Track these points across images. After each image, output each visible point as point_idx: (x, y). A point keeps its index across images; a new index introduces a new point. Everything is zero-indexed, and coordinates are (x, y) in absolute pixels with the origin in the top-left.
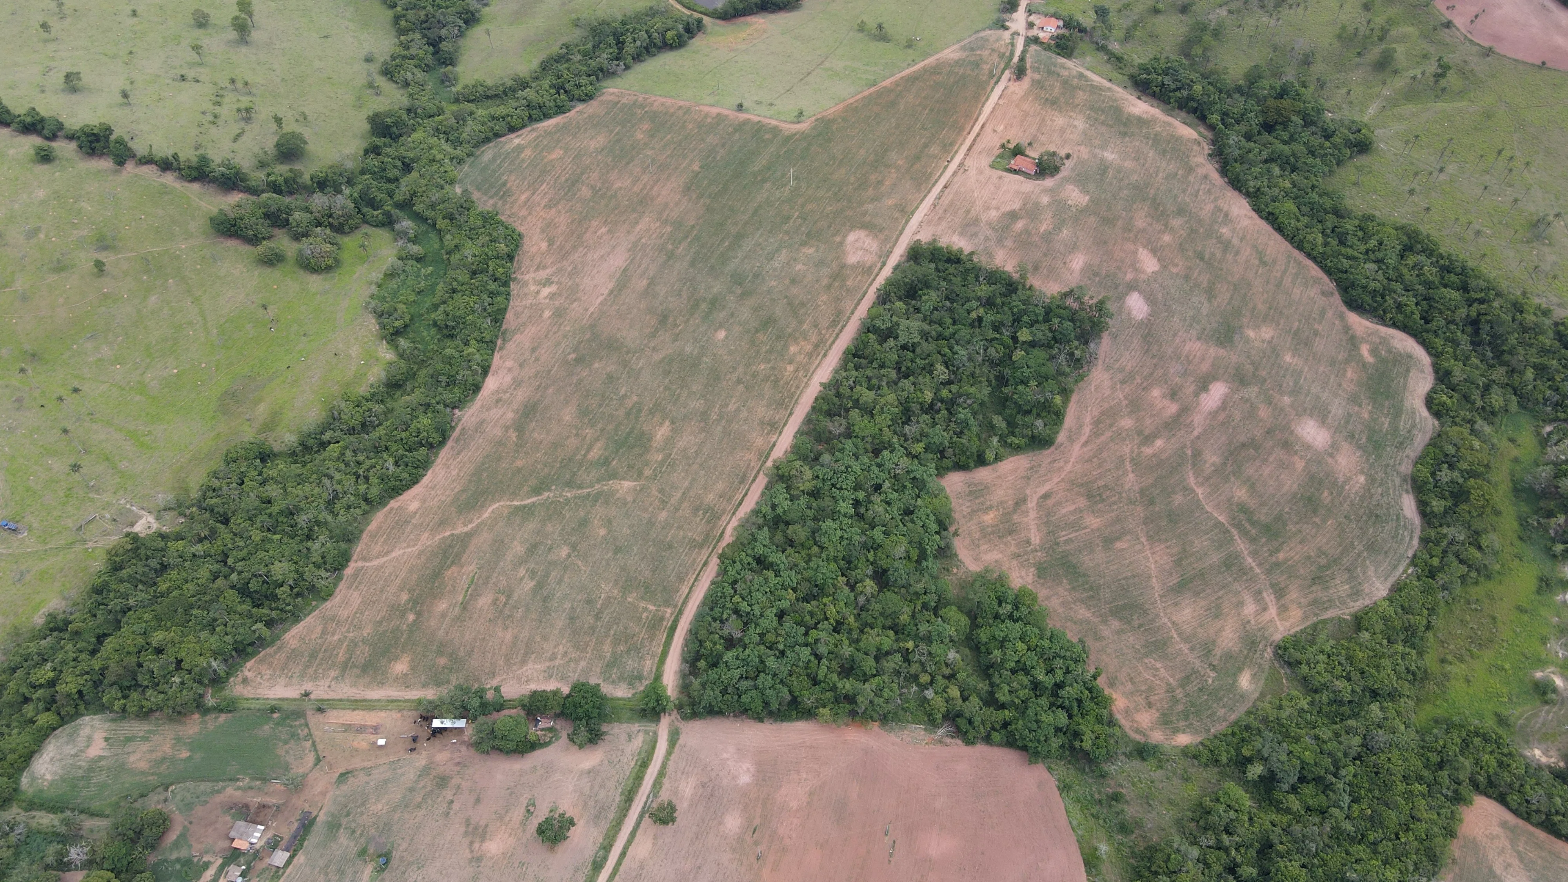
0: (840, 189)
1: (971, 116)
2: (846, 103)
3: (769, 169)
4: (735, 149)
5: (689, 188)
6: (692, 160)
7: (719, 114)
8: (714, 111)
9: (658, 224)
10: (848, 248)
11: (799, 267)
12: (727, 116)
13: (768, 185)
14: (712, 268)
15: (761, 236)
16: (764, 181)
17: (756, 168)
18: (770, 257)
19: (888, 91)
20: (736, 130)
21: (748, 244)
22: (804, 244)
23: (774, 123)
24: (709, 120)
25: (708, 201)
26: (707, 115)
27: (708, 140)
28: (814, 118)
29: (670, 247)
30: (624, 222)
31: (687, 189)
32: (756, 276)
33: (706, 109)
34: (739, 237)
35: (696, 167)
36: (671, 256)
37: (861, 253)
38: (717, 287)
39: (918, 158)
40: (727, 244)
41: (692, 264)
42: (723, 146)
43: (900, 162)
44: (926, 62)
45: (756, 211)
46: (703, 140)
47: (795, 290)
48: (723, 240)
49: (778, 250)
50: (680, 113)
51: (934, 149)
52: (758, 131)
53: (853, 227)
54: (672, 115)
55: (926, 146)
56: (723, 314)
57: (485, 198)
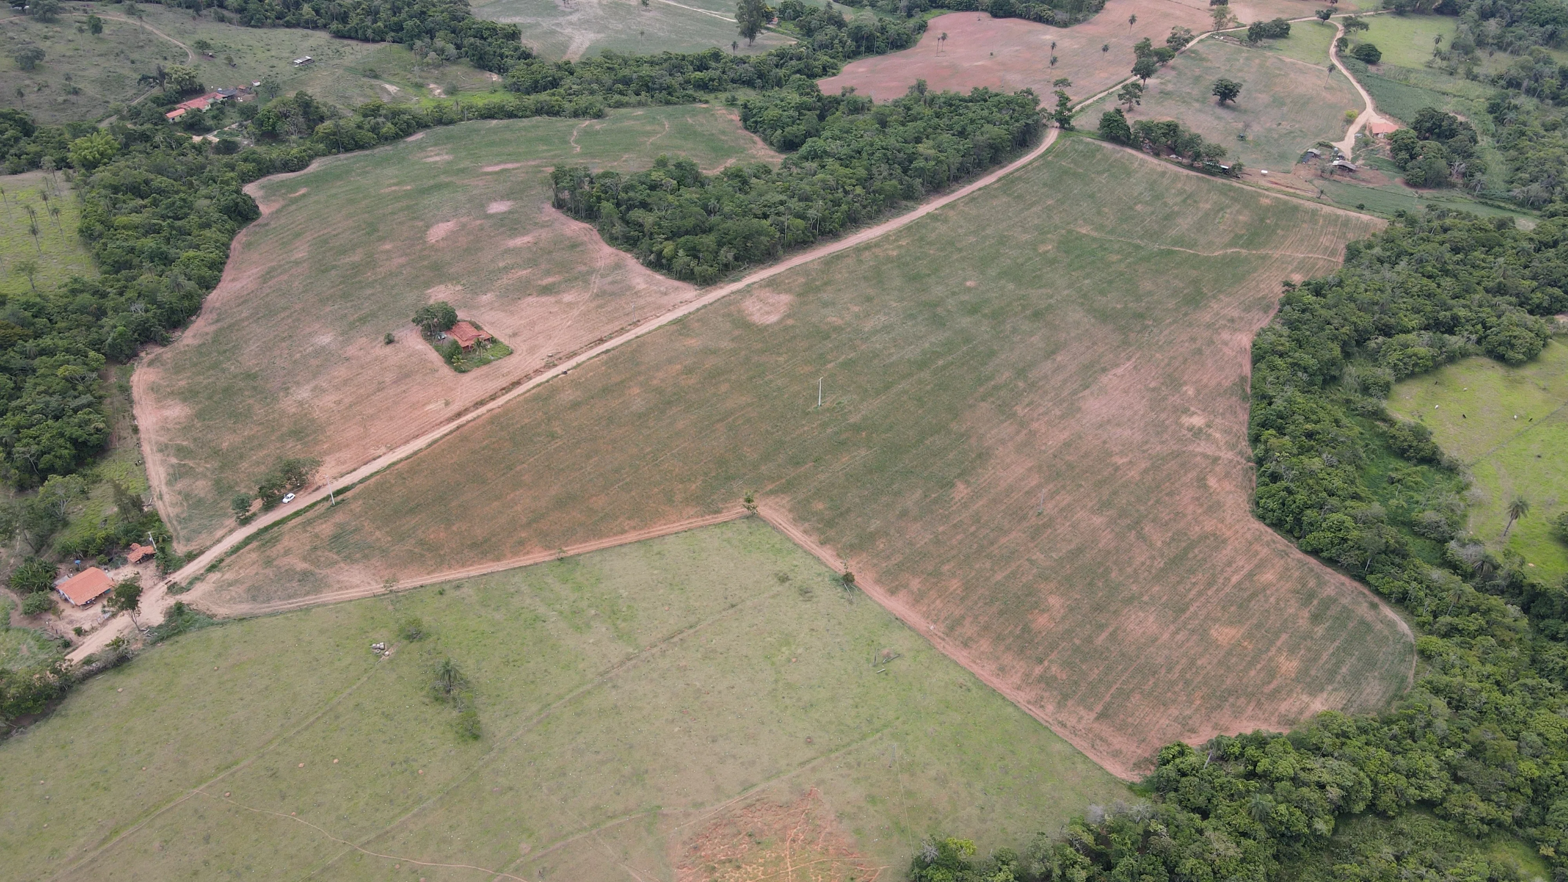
0: (751, 379)
1: (460, 437)
2: (643, 535)
3: (843, 443)
4: (884, 499)
5: (980, 456)
6: (965, 506)
7: (893, 592)
8: (898, 605)
9: (1035, 425)
10: (783, 309)
11: (856, 309)
12: (878, 581)
13: (854, 419)
14: (967, 341)
15: (891, 354)
16: (856, 428)
17: (863, 452)
18: (887, 328)
19: (546, 540)
20: (872, 537)
21: (912, 352)
22: (838, 329)
23: (796, 533)
24: (915, 584)
25: (954, 426)
26: (917, 599)
27: (929, 536)
28: (721, 518)
29: (1021, 384)
30: (1086, 455)
31: (983, 456)
32: (912, 317)
33: (914, 617)
34: (922, 365)
35: (961, 491)
36: (1021, 373)
37: (770, 301)
38: (965, 321)
39: (606, 390)
40: (940, 363)
41: (992, 354)
42: (904, 514)
43: (636, 390)
44: (418, 581)
45: (887, 387)
46: (937, 542)
47: (871, 292)
48: (944, 368)
49: (875, 332)
50: (969, 629)
51: (568, 396)
52: (830, 523)
53: (762, 330)
54: (986, 628)
55: (575, 405)
56: (965, 298)
57: (1345, 601)
